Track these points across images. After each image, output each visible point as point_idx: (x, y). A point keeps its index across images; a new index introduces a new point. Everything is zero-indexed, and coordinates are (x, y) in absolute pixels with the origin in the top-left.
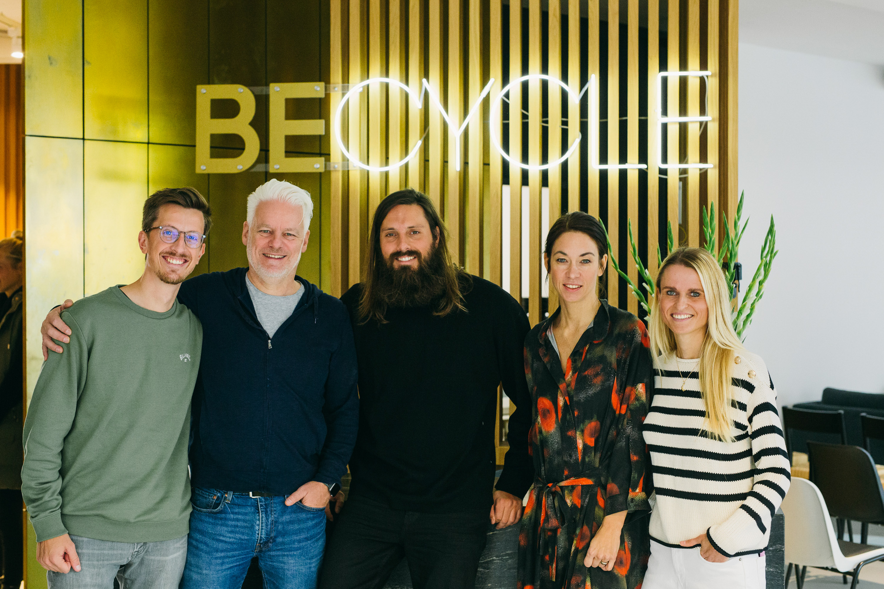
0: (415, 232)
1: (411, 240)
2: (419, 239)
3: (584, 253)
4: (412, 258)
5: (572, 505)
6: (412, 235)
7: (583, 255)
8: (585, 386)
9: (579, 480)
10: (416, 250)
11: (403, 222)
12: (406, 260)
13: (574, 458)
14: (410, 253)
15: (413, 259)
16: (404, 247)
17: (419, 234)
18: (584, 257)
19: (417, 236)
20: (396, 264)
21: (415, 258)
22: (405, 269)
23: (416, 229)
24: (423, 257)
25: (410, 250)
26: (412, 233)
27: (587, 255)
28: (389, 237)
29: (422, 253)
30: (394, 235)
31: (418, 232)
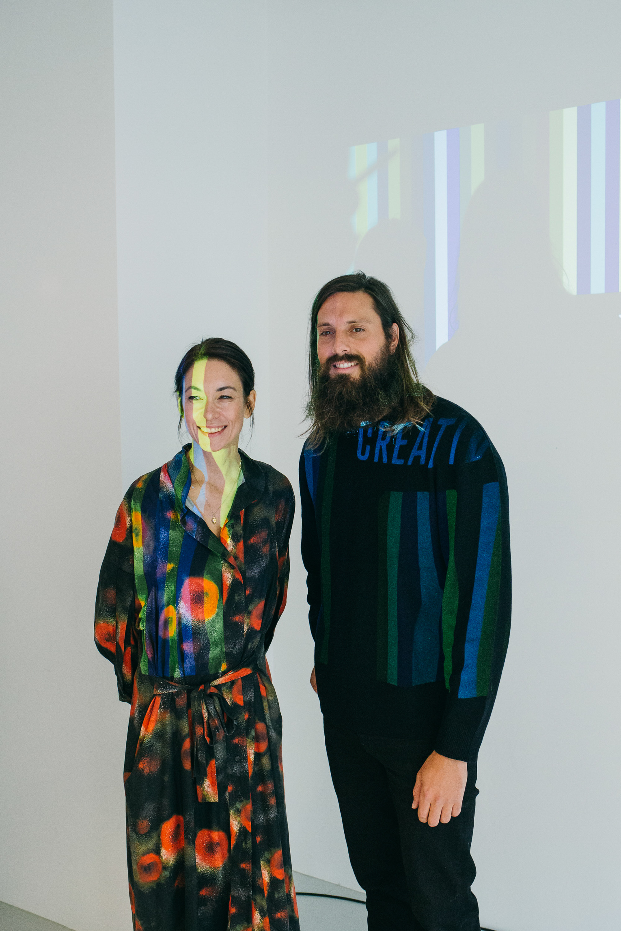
0: (358, 330)
1: (352, 339)
2: (363, 339)
3: (222, 386)
4: (353, 364)
5: (232, 704)
6: (354, 332)
7: (221, 389)
8: (257, 557)
9: (238, 672)
10: (358, 354)
11: (341, 315)
12: (345, 367)
13: (238, 648)
14: (349, 358)
15: (355, 365)
16: (340, 350)
17: (364, 333)
18: (222, 391)
19: (361, 335)
20: (333, 373)
21: (357, 364)
22: (344, 379)
23: (359, 325)
24: (367, 363)
25: (349, 354)
26: (354, 331)
27: (226, 390)
28: (324, 336)
29: (366, 358)
30: (331, 333)
31: (361, 330)
